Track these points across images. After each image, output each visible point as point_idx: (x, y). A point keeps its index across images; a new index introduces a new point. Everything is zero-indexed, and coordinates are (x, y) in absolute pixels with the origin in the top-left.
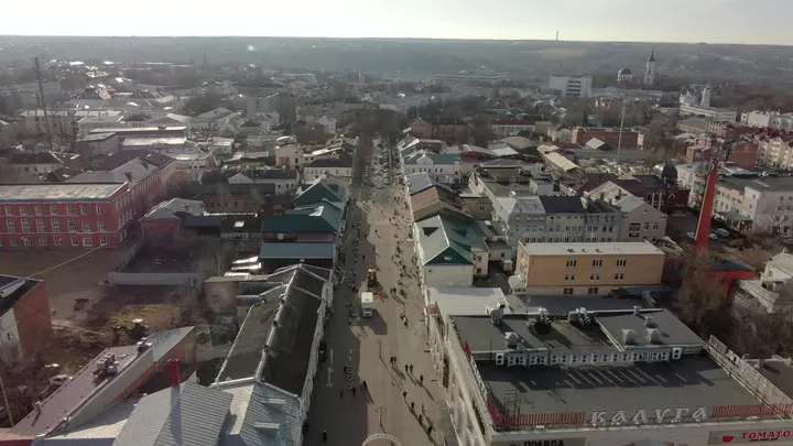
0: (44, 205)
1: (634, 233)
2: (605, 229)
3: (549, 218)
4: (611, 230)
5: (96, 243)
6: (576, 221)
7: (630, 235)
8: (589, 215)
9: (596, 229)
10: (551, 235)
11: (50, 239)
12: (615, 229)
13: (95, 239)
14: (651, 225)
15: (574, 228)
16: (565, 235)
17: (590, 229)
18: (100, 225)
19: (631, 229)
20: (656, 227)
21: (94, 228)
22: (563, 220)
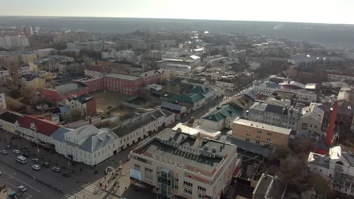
0: (119, 80)
1: (304, 127)
2: (290, 123)
3: (266, 113)
4: (293, 124)
5: (129, 93)
6: (277, 117)
7: (302, 128)
8: (283, 115)
9: (286, 122)
10: (266, 120)
11: (119, 90)
12: (295, 124)
13: (129, 92)
14: (313, 126)
15: (277, 120)
16: (272, 121)
17: (283, 121)
18: (130, 89)
19: (303, 125)
20: (316, 127)
21: (129, 89)
22: (272, 115)
